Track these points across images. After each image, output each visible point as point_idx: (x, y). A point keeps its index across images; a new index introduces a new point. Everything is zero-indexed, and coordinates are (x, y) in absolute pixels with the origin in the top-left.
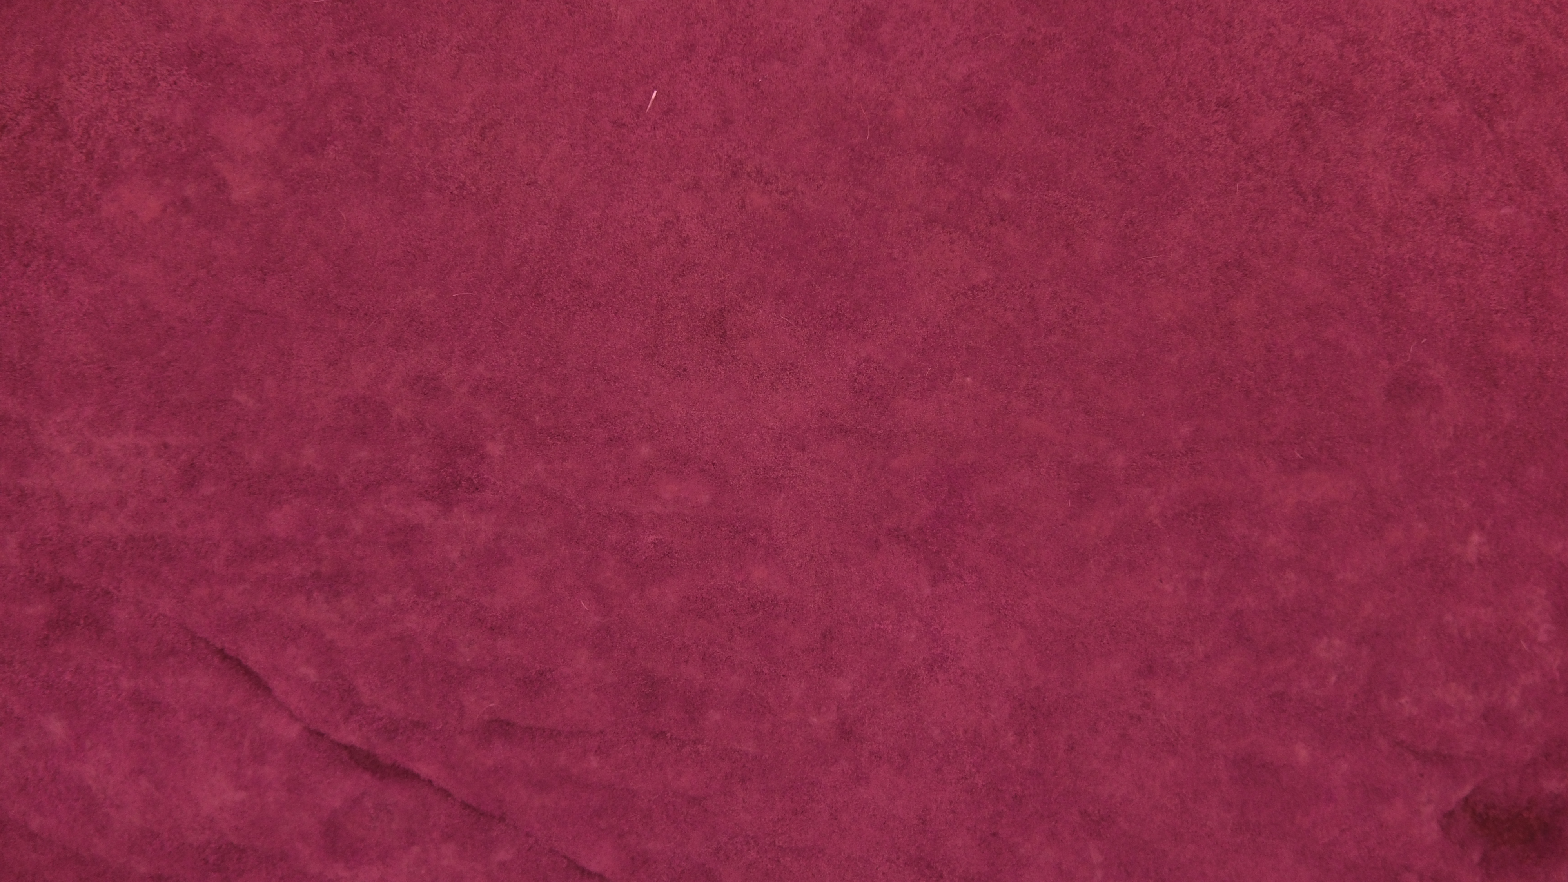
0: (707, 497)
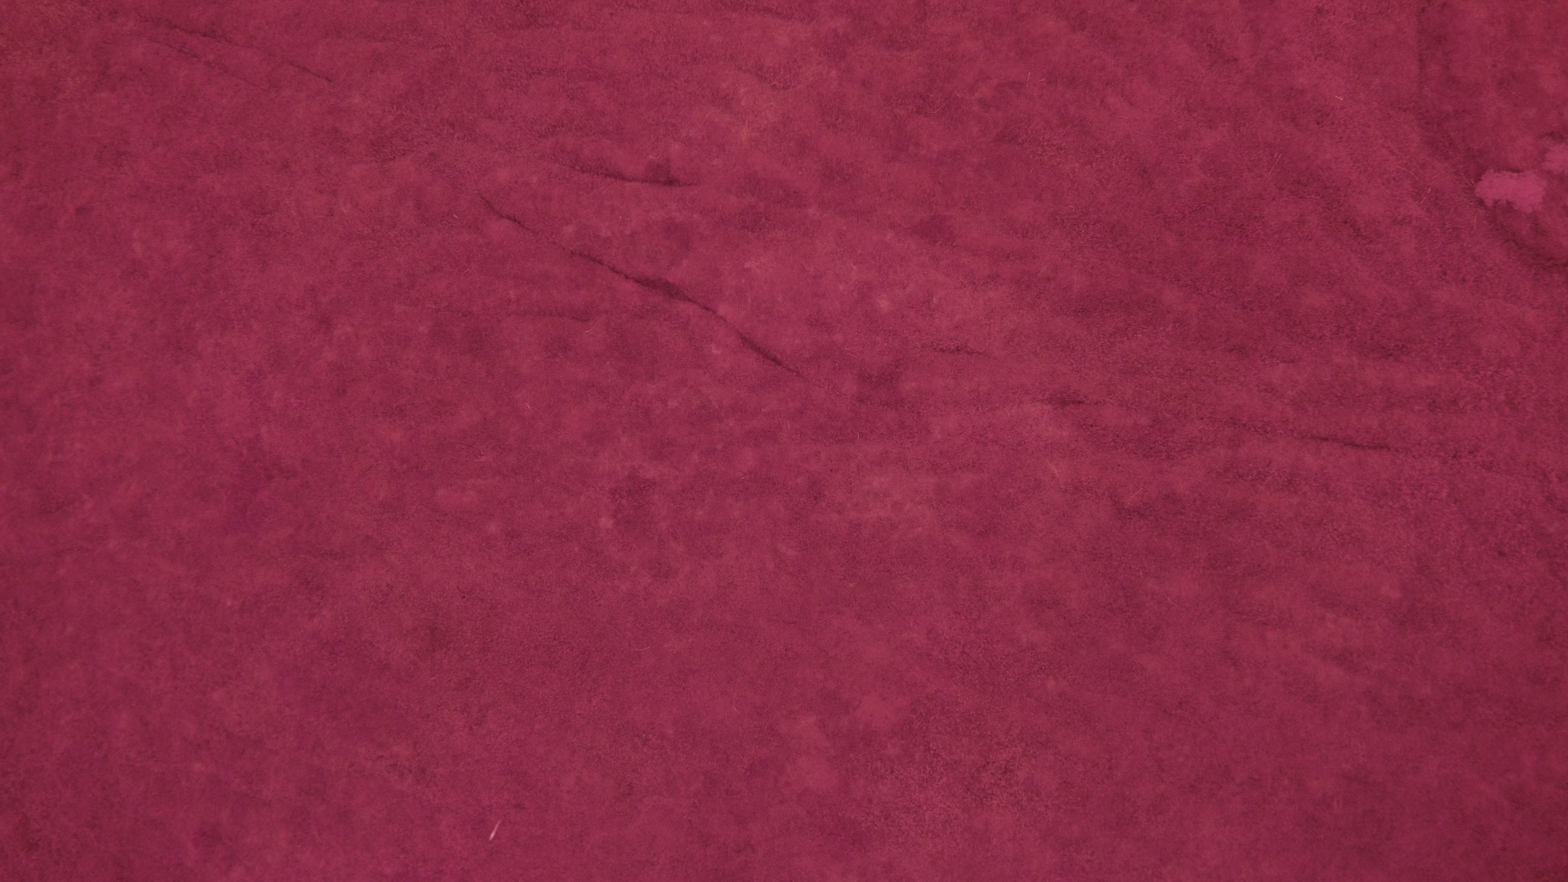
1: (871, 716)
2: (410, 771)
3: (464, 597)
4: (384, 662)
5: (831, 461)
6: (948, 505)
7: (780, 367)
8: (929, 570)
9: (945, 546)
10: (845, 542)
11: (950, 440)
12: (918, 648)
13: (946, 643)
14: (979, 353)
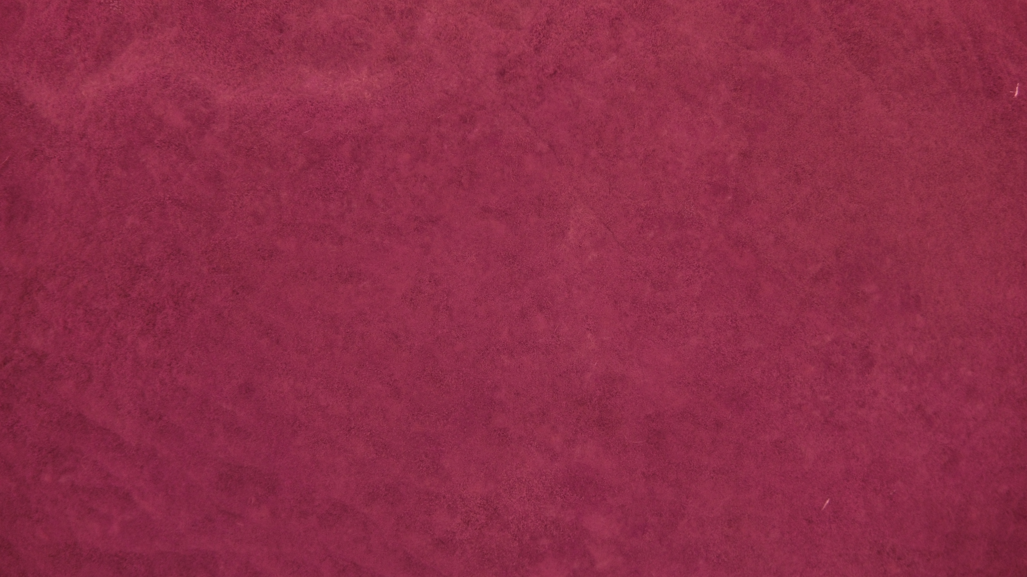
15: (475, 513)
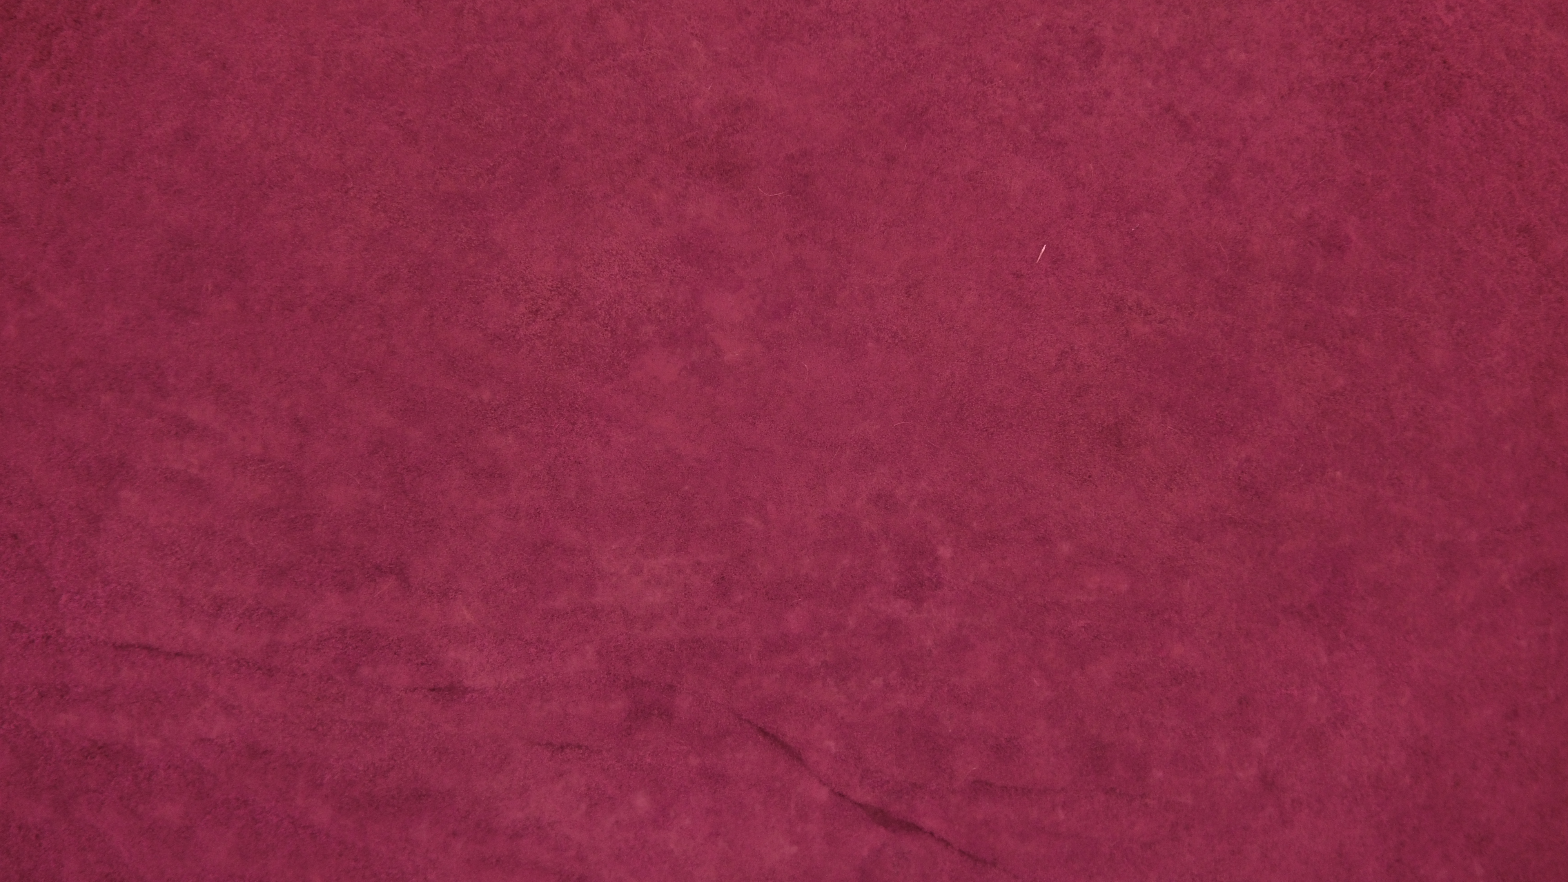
0: (1126, 586)
1: (668, 362)
2: (1130, 309)
3: (1090, 477)
4: (1166, 413)
5: (706, 619)
6: (582, 574)
7: (759, 726)
8: (605, 504)
9: (588, 530)
10: (692, 532)
11: (576, 644)
12: (620, 427)
13: (591, 432)
14: (539, 745)
15: (545, 299)
